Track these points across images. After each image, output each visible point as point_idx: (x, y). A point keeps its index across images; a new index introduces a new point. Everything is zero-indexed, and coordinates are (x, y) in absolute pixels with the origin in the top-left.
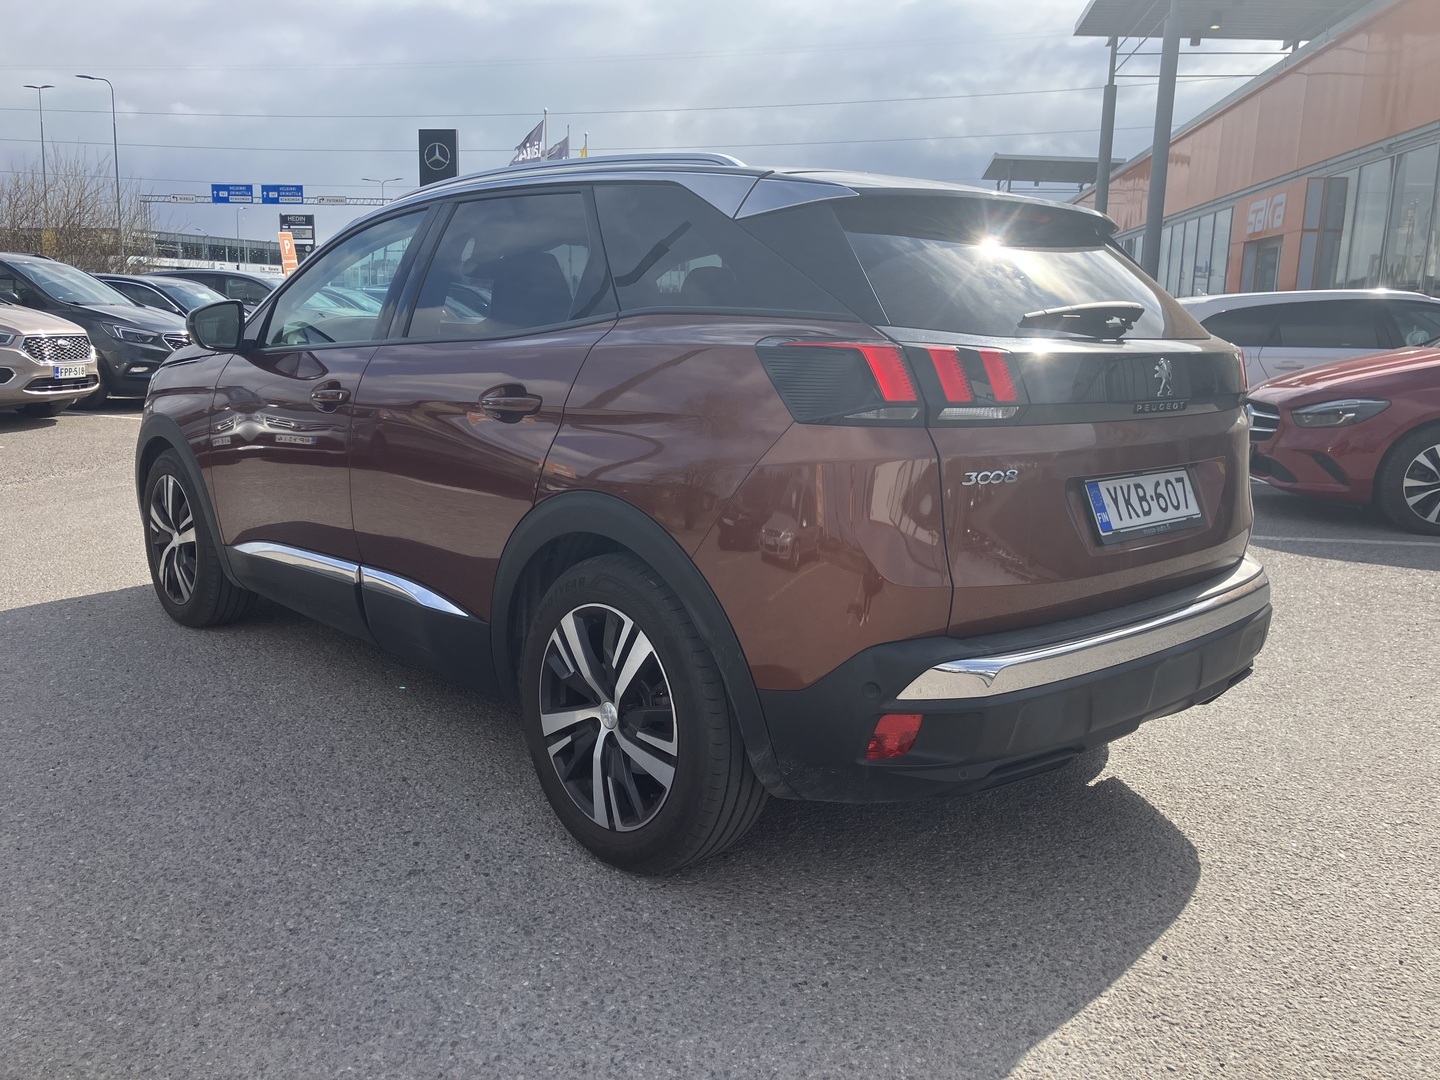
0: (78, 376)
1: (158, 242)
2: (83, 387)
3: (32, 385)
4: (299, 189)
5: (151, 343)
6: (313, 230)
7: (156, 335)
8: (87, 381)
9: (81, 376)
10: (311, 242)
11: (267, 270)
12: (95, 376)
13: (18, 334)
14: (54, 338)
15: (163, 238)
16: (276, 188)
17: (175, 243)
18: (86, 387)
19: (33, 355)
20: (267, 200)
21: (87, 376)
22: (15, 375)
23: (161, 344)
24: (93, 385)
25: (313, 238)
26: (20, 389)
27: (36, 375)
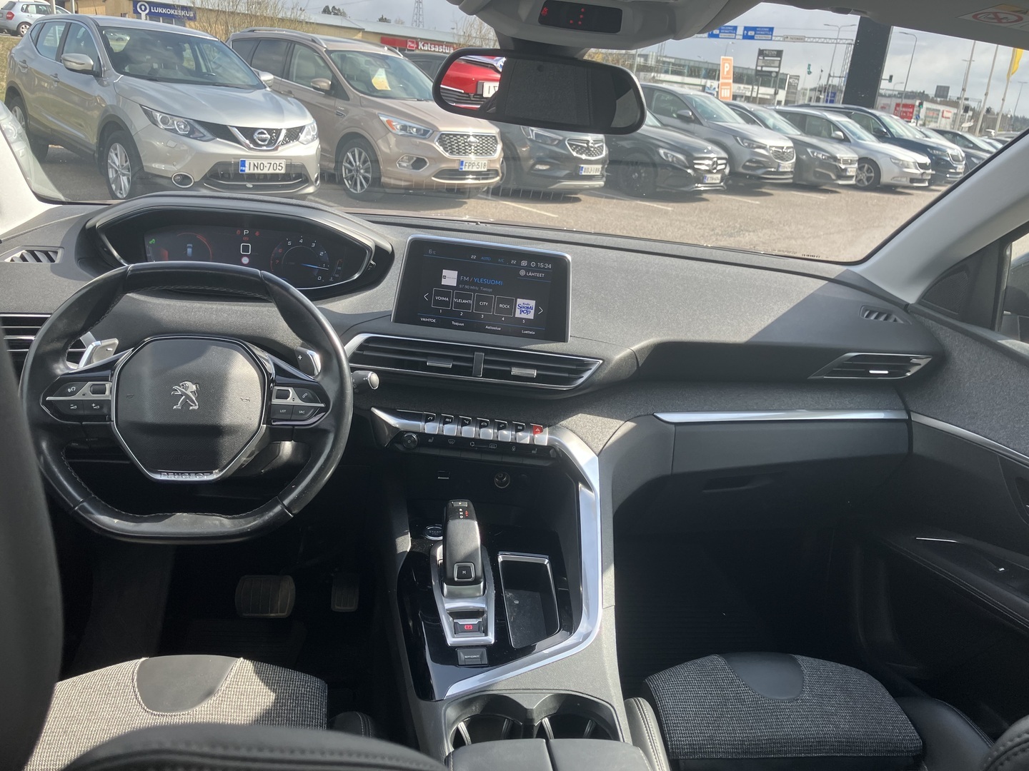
0: (479, 170)
1: (674, 64)
2: (483, 179)
3: (441, 174)
4: (771, 29)
5: (556, 145)
6: (780, 61)
7: (561, 138)
8: (488, 174)
9: (483, 169)
10: (777, 70)
11: (742, 88)
12: (496, 171)
13: (435, 129)
14: (465, 135)
15: (678, 62)
16: (754, 29)
17: (684, 66)
18: (487, 179)
19: (445, 149)
20: (746, 37)
21: (488, 170)
22: (428, 164)
23: (564, 147)
24: (493, 178)
25: (779, 67)
26: (430, 176)
27: (444, 166)
